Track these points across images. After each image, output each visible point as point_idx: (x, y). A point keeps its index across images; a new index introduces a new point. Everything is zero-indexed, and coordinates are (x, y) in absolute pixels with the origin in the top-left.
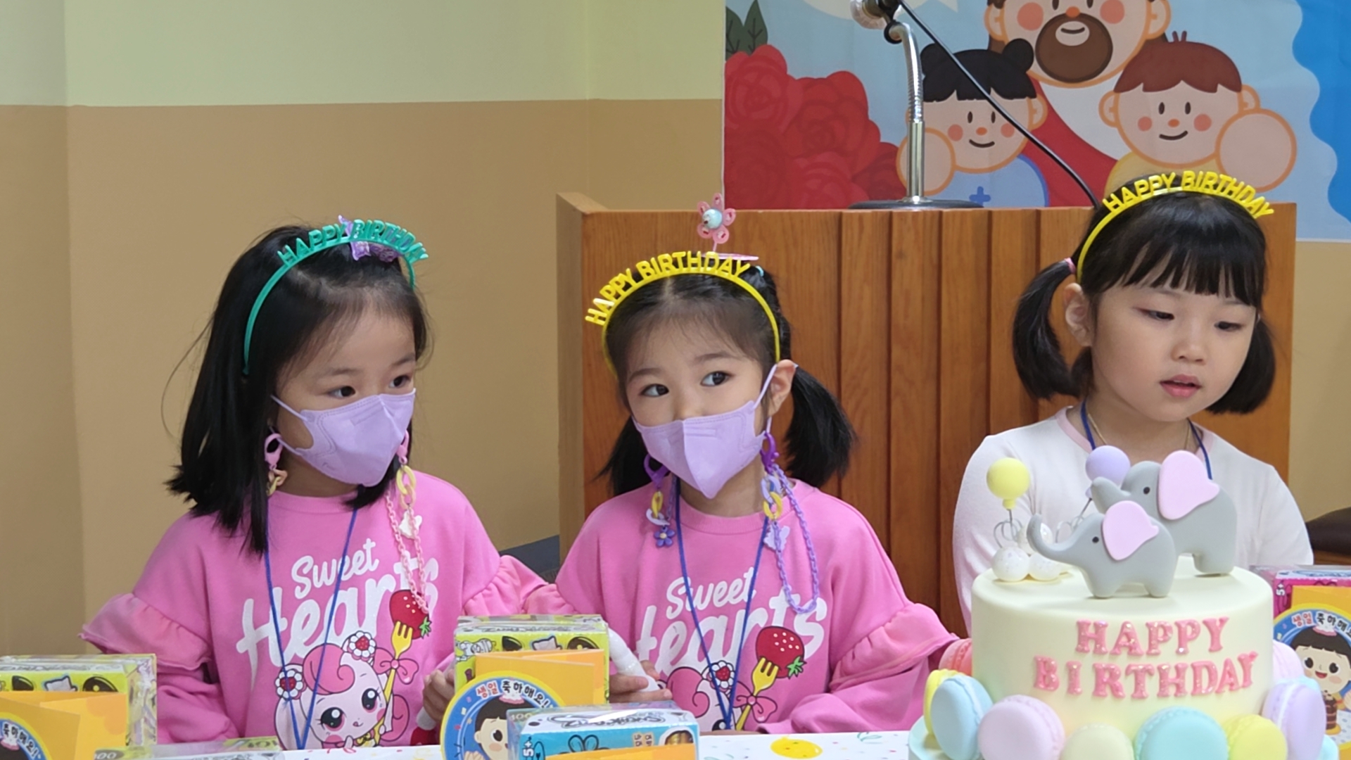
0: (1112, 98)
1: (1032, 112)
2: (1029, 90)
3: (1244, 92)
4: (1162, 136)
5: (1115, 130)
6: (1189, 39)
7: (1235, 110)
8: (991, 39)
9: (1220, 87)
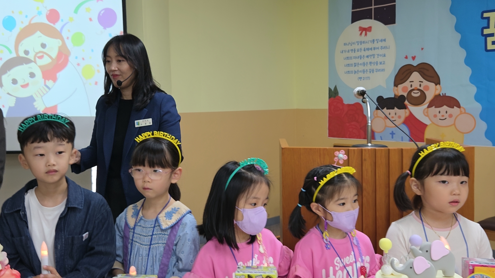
0: (426, 110)
1: (406, 113)
2: (405, 107)
3: (462, 109)
4: (440, 119)
5: (427, 118)
6: (447, 95)
7: (459, 113)
8: (395, 95)
9: (455, 107)
